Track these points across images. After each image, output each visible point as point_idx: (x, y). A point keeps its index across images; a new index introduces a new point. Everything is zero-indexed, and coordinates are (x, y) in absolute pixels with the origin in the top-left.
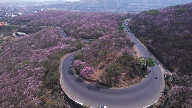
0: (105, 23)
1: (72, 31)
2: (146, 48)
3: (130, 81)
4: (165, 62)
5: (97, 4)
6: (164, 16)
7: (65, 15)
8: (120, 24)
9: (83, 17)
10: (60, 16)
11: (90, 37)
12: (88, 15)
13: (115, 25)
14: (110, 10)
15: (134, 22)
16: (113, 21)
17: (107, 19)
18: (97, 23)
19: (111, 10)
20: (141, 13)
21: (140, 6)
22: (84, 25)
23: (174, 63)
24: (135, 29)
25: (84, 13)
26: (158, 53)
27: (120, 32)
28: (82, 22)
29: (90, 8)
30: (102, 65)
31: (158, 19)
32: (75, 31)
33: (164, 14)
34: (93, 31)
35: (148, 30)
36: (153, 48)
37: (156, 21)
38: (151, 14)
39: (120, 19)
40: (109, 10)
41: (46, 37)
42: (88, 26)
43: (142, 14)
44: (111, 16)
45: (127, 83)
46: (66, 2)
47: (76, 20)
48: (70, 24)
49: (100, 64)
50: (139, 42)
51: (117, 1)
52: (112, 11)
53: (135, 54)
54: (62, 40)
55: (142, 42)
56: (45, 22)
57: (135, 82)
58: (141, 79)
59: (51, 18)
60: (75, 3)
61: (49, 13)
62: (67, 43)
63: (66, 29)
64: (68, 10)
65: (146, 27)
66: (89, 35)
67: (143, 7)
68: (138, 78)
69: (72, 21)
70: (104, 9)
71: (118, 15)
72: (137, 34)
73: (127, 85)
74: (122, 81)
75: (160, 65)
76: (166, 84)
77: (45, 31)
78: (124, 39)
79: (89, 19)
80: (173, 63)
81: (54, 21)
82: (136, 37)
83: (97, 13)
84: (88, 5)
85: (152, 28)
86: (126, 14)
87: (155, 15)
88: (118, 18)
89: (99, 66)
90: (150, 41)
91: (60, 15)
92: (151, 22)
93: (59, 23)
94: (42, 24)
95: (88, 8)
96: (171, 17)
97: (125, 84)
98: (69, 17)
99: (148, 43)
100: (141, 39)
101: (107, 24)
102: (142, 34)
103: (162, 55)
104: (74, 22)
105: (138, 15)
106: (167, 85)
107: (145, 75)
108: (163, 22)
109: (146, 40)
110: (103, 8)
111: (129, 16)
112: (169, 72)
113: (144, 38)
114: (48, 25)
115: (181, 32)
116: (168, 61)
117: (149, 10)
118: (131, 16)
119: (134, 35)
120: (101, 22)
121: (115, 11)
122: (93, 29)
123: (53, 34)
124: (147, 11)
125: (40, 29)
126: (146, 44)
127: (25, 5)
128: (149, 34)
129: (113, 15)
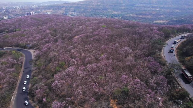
5: (99, 5)
19: (115, 13)
21: (149, 7)
29: (91, 10)
40: (113, 12)
46: (65, 3)
51: (122, 2)
60: (75, 4)
64: (66, 12)
67: (152, 8)
70: (108, 11)
84: (89, 6)
95: (88, 9)
110: (106, 9)
121: (120, 13)
127: (21, 6)
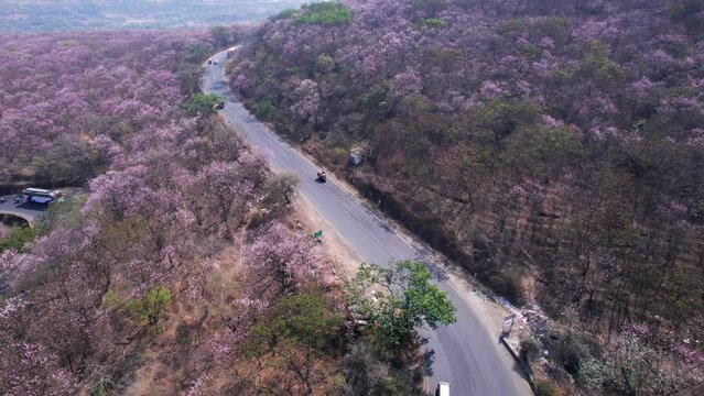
0: (112, 84)
2: (354, 193)
4: (468, 250)
6: (376, 25)
8: (190, 86)
12: (10, 49)
13: (165, 90)
14: (130, 21)
15: (252, 65)
16: (149, 72)
17: (120, 64)
18: (65, 93)
19: (135, 21)
20: (273, 19)
23: (506, 251)
24: (267, 101)
27: (200, 130)
29: (25, 17)
31: (355, 41)
33: (372, 16)
34: (46, 144)
35: (330, 98)
36: (386, 186)
37: (354, 50)
38: (319, 23)
39: (184, 59)
40: (124, 20)
43: (282, 25)
44: (136, 46)
50: (309, 162)
52: (140, 22)
53: (318, 248)
55: (321, 161)
65: (315, 84)
66: (28, 172)
70: (103, 17)
71: (169, 43)
72: (286, 120)
75: (452, 278)
78: (231, 167)
80: (500, 253)
82: (284, 139)
83: (61, 39)
85: (345, 88)
86: (204, 31)
87: (338, 24)
88: (173, 52)
90: (356, 151)
92: (330, 59)
96: (404, 27)
99: (351, 163)
100: (311, 145)
101: (125, 93)
102: (305, 121)
103: (438, 221)
105: (261, 33)
108: (386, 54)
109: (339, 150)
111: (221, 39)
112: (508, 306)
113: (323, 137)
115: (476, 94)
116: (477, 244)
117: (304, 7)
118: (232, 39)
119: (271, 128)
120: (90, 84)
121: (153, 21)
122: (44, 128)
124: (296, 12)
126: (346, 170)
128: (342, 119)
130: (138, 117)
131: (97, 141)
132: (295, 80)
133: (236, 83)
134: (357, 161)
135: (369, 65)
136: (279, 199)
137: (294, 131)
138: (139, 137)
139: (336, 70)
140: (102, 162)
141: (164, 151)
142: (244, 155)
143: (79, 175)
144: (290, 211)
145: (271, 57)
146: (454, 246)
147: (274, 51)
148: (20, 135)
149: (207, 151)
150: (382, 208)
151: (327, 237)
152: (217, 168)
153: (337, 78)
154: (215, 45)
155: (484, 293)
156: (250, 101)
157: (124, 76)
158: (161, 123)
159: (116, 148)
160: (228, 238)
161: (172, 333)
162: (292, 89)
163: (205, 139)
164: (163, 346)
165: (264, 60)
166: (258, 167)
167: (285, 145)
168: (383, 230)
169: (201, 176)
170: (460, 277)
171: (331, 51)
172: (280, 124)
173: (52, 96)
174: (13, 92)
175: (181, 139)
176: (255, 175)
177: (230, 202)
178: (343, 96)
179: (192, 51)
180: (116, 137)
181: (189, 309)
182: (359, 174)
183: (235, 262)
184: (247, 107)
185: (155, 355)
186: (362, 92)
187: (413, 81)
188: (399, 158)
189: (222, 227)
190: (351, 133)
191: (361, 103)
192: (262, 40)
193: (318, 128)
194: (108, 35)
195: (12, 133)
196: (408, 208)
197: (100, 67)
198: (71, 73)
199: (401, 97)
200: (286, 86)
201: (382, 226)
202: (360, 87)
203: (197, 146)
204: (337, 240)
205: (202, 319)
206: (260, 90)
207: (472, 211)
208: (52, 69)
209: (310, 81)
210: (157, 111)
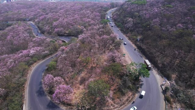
0: (86, 15)
1: (47, 28)
3: (120, 100)
4: (160, 65)
6: (152, 5)
7: (40, 7)
8: (103, 17)
9: (61, 9)
10: (33, 9)
11: (69, 33)
12: (67, 5)
13: (97, 17)
15: (118, 13)
16: (94, 13)
17: (88, 10)
18: (76, 16)
20: (126, 2)
22: (61, 19)
24: (120, 23)
25: (62, 4)
26: (150, 53)
27: (103, 28)
28: (58, 15)
30: (83, 77)
31: (146, 10)
32: (51, 26)
33: (152, 3)
34: (71, 27)
35: (136, 24)
36: (144, 47)
37: (144, 12)
38: (137, 4)
39: (103, 10)
41: (14, 37)
42: (66, 20)
43: (128, 4)
44: (93, 6)
45: (117, 104)
47: (53, 12)
48: (45, 18)
49: (81, 75)
50: (127, 39)
53: (123, 58)
54: (34, 41)
55: (130, 39)
56: (15, 16)
57: (127, 100)
58: (134, 94)
59: (22, 10)
61: (21, 4)
62: (39, 45)
63: (40, 25)
65: (133, 20)
66: (67, 32)
68: (130, 94)
69: (47, 14)
71: (100, 6)
72: (123, 28)
73: (117, 107)
74: (110, 101)
75: (154, 70)
76: (165, 101)
77: (13, 28)
78: (108, 37)
79: (67, 11)
80: (169, 68)
81: (25, 15)
82: (122, 32)
83: (77, 3)
85: (140, 22)
86: (109, 3)
87: (142, 5)
88: (100, 8)
89: (79, 79)
90: (139, 38)
91: (34, 6)
92: (138, 14)
93: (32, 17)
94: (10, 18)
96: (160, 7)
97: (114, 106)
98: (44, 9)
99: (137, 40)
100: (128, 35)
101: (88, 17)
102: (128, 29)
103: (155, 57)
104: (49, 16)
105: (123, 5)
106: (167, 102)
107: (138, 88)
108: (153, 14)
109: (134, 37)
111: (112, 6)
112: (166, 80)
113: (132, 33)
114: (18, 20)
115: (175, 27)
116: (163, 64)
118: (115, 6)
119: (120, 30)
120: (81, 15)
122: (71, 23)
123: (23, 32)
125: (8, 26)
126: (135, 42)
128: (137, 29)
129: (95, 4)
130: (90, 23)
131: (81, 27)
132: (127, 18)
133: (114, 18)
134: (139, 40)
135: (147, 16)
136: (117, 46)
137: (125, 31)
138: (90, 28)
139: (139, 17)
140: (81, 32)
141: (94, 31)
142: (111, 35)
143: (76, 34)
144: (119, 49)
145: (124, 12)
146: (157, 64)
147: (125, 10)
148: (67, 24)
149: (104, 32)
150: (141, 52)
151: (126, 56)
152: (105, 36)
153: (139, 19)
154: (111, 7)
155: (161, 75)
156: (116, 22)
157: (88, 13)
158: (95, 25)
159: (85, 29)
160: (105, 52)
161: (90, 67)
162: (127, 20)
163: (104, 30)
164: (88, 69)
165: (122, 12)
166: (114, 38)
167: (122, 34)
168: (140, 57)
169: (101, 38)
170: (156, 71)
171: (138, 11)
172: (122, 29)
173: (73, 17)
174: (66, 15)
175: (98, 29)
176: (113, 39)
177: (107, 44)
178: (139, 23)
179: (105, 8)
180: (85, 27)
181: (94, 64)
182: (138, 43)
183: (105, 57)
184: (115, 24)
185: (86, 70)
186: (144, 23)
187: (158, 22)
188: (149, 41)
189: (104, 50)
190: (139, 33)
191: (143, 26)
192: (122, 7)
193: (131, 31)
194: (86, 3)
195: (66, 24)
196: (148, 53)
197: (84, 11)
198: (78, 11)
199: (153, 25)
200: (125, 19)
201: (140, 56)
202: (144, 22)
203: (102, 31)
204: (129, 57)
205: (96, 66)
206: (119, 20)
207: (164, 57)
208: (74, 10)
209: (131, 19)
210: (95, 22)
